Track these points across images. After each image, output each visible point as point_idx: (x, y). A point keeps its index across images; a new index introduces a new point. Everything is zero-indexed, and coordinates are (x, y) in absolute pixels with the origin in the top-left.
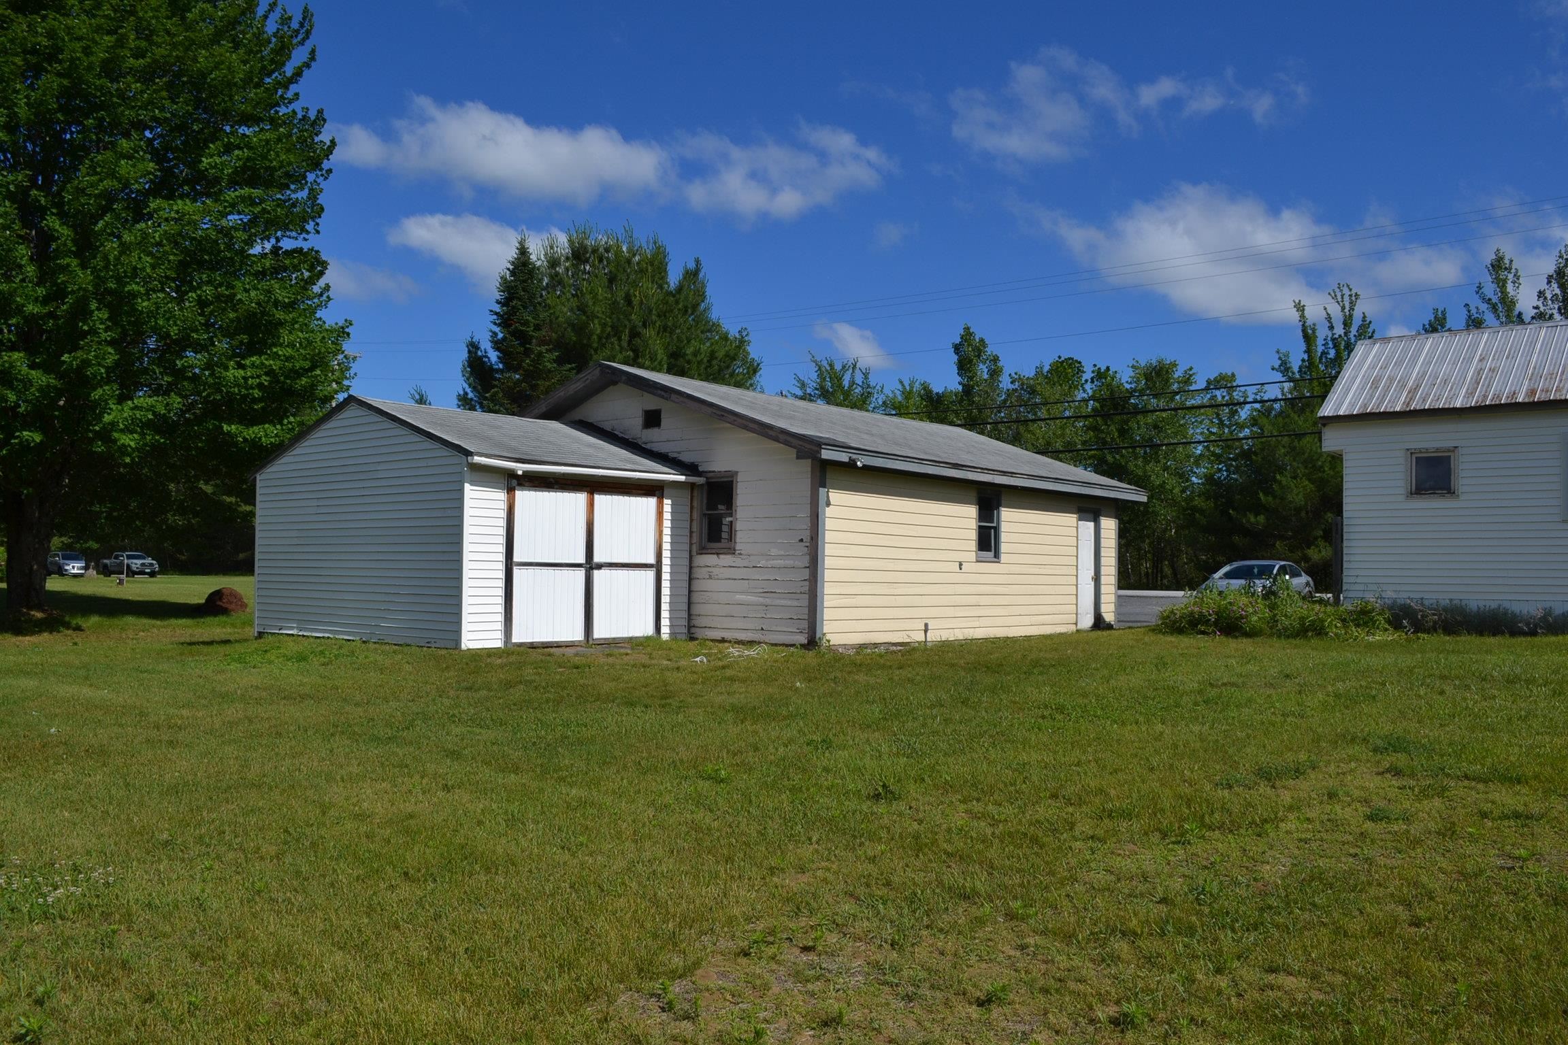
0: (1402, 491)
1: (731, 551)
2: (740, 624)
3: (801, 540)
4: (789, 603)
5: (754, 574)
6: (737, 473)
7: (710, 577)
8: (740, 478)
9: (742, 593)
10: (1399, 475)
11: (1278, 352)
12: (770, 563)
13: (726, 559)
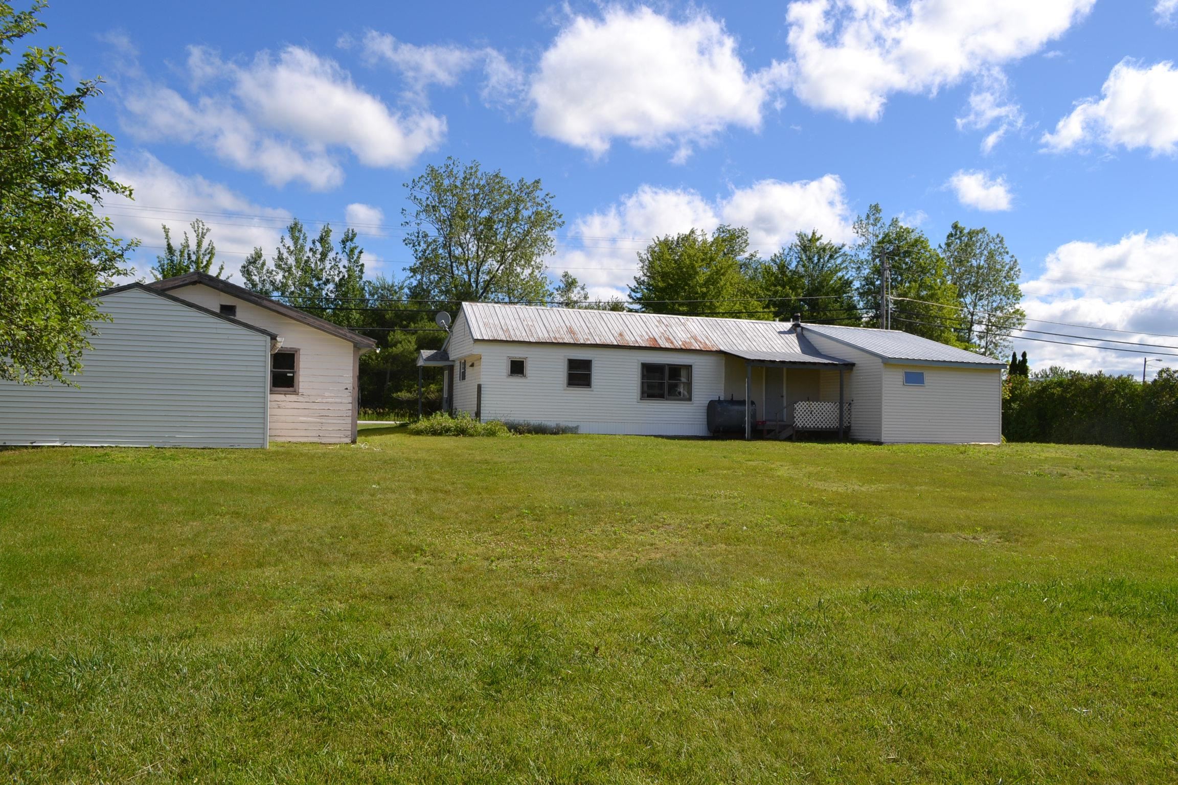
0: (505, 374)
1: (296, 393)
2: (303, 433)
3: (347, 389)
4: (339, 422)
5: (315, 406)
6: (299, 349)
7: (279, 407)
8: (301, 352)
9: (304, 416)
10: (506, 367)
11: (158, 257)
12: (324, 401)
13: (292, 398)
